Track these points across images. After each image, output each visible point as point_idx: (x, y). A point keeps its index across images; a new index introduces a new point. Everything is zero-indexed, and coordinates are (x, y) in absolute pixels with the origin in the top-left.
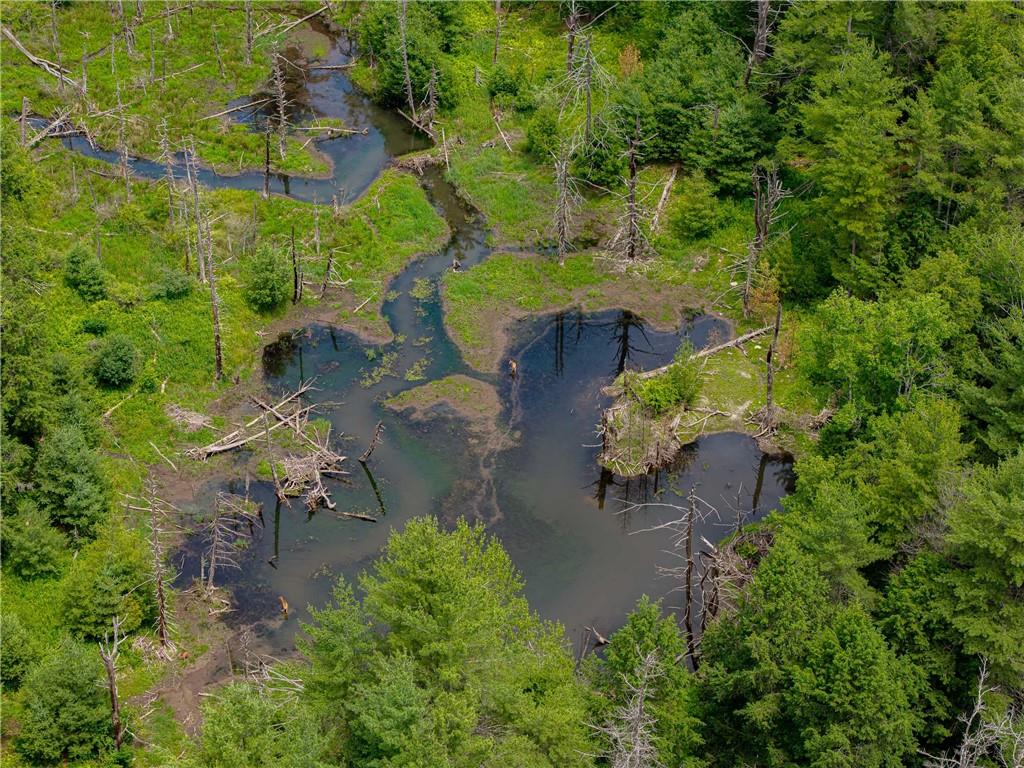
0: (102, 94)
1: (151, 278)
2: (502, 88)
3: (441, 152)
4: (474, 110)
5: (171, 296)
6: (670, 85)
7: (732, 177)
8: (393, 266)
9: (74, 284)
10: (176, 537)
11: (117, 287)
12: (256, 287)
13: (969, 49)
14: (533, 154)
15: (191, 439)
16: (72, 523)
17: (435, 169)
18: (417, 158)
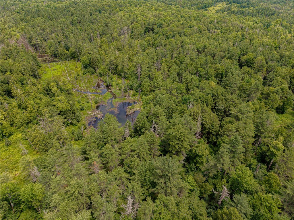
0: (80, 87)
1: (85, 101)
2: (117, 84)
3: (112, 90)
4: (115, 86)
5: (87, 103)
6: (132, 83)
7: (137, 90)
8: (108, 99)
9: (78, 102)
10: (88, 122)
11: (82, 102)
12: (95, 101)
13: (156, 78)
14: (120, 90)
15: (90, 114)
16: (78, 121)
17: (111, 91)
18: (110, 91)
